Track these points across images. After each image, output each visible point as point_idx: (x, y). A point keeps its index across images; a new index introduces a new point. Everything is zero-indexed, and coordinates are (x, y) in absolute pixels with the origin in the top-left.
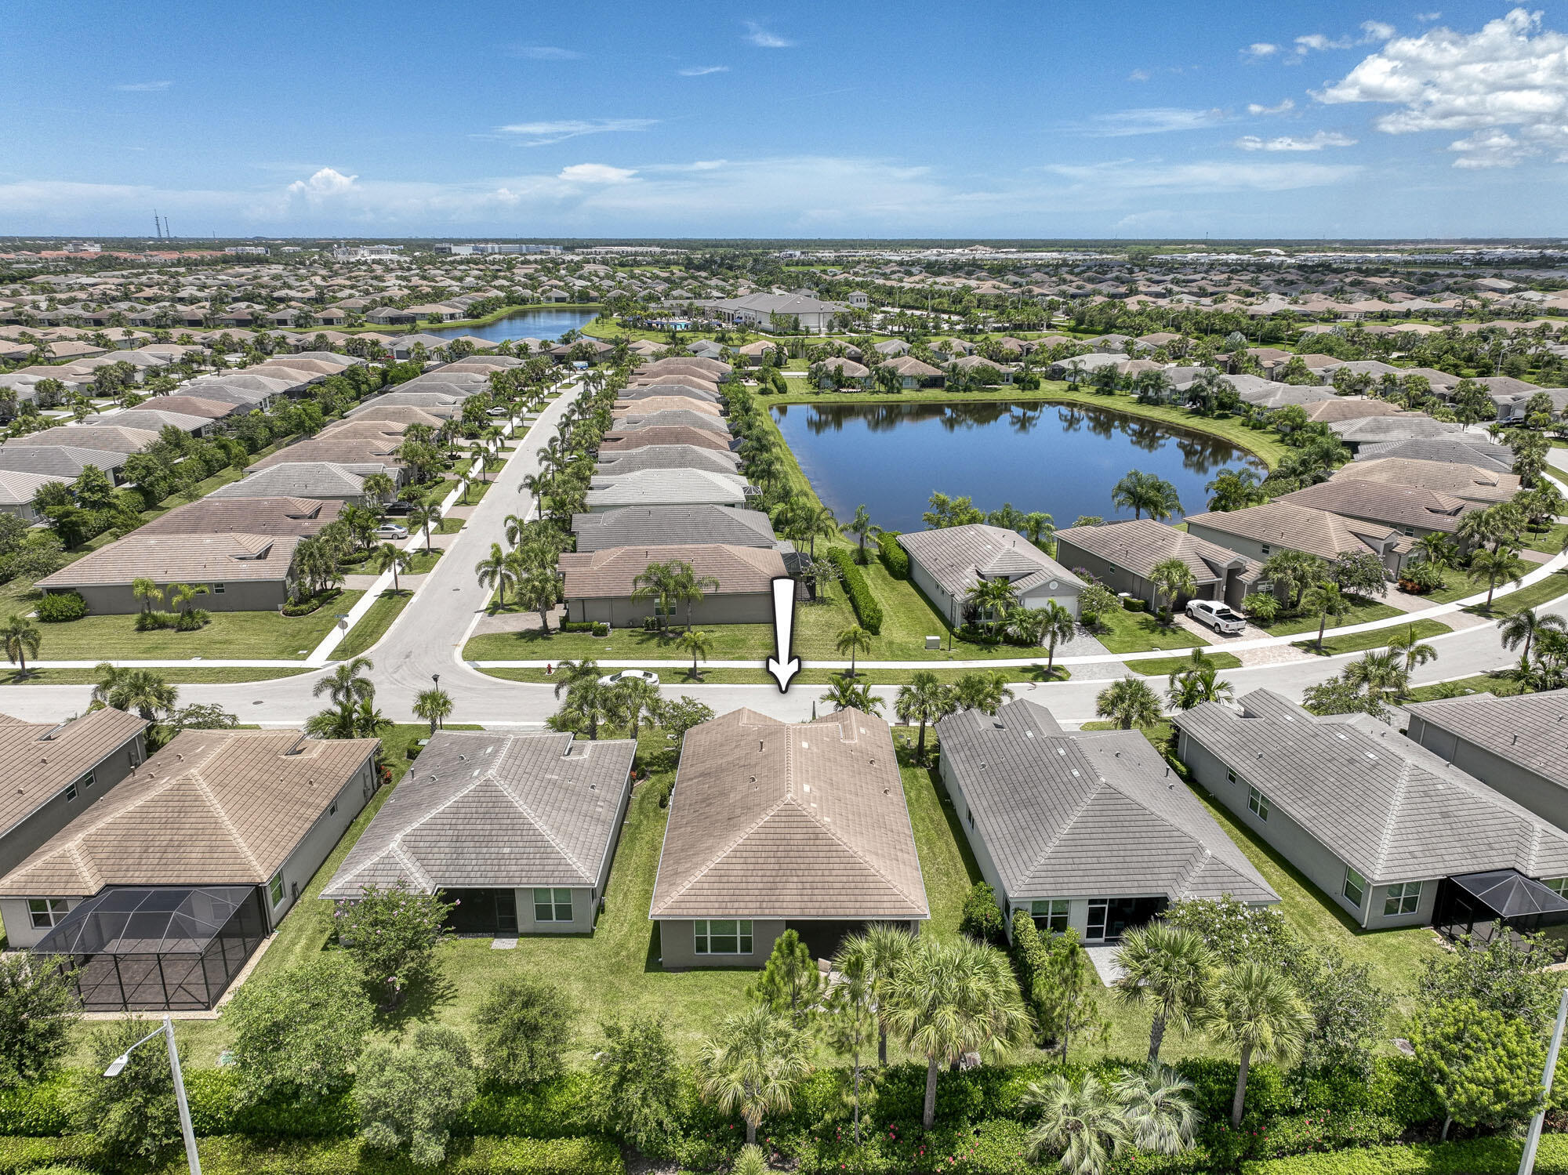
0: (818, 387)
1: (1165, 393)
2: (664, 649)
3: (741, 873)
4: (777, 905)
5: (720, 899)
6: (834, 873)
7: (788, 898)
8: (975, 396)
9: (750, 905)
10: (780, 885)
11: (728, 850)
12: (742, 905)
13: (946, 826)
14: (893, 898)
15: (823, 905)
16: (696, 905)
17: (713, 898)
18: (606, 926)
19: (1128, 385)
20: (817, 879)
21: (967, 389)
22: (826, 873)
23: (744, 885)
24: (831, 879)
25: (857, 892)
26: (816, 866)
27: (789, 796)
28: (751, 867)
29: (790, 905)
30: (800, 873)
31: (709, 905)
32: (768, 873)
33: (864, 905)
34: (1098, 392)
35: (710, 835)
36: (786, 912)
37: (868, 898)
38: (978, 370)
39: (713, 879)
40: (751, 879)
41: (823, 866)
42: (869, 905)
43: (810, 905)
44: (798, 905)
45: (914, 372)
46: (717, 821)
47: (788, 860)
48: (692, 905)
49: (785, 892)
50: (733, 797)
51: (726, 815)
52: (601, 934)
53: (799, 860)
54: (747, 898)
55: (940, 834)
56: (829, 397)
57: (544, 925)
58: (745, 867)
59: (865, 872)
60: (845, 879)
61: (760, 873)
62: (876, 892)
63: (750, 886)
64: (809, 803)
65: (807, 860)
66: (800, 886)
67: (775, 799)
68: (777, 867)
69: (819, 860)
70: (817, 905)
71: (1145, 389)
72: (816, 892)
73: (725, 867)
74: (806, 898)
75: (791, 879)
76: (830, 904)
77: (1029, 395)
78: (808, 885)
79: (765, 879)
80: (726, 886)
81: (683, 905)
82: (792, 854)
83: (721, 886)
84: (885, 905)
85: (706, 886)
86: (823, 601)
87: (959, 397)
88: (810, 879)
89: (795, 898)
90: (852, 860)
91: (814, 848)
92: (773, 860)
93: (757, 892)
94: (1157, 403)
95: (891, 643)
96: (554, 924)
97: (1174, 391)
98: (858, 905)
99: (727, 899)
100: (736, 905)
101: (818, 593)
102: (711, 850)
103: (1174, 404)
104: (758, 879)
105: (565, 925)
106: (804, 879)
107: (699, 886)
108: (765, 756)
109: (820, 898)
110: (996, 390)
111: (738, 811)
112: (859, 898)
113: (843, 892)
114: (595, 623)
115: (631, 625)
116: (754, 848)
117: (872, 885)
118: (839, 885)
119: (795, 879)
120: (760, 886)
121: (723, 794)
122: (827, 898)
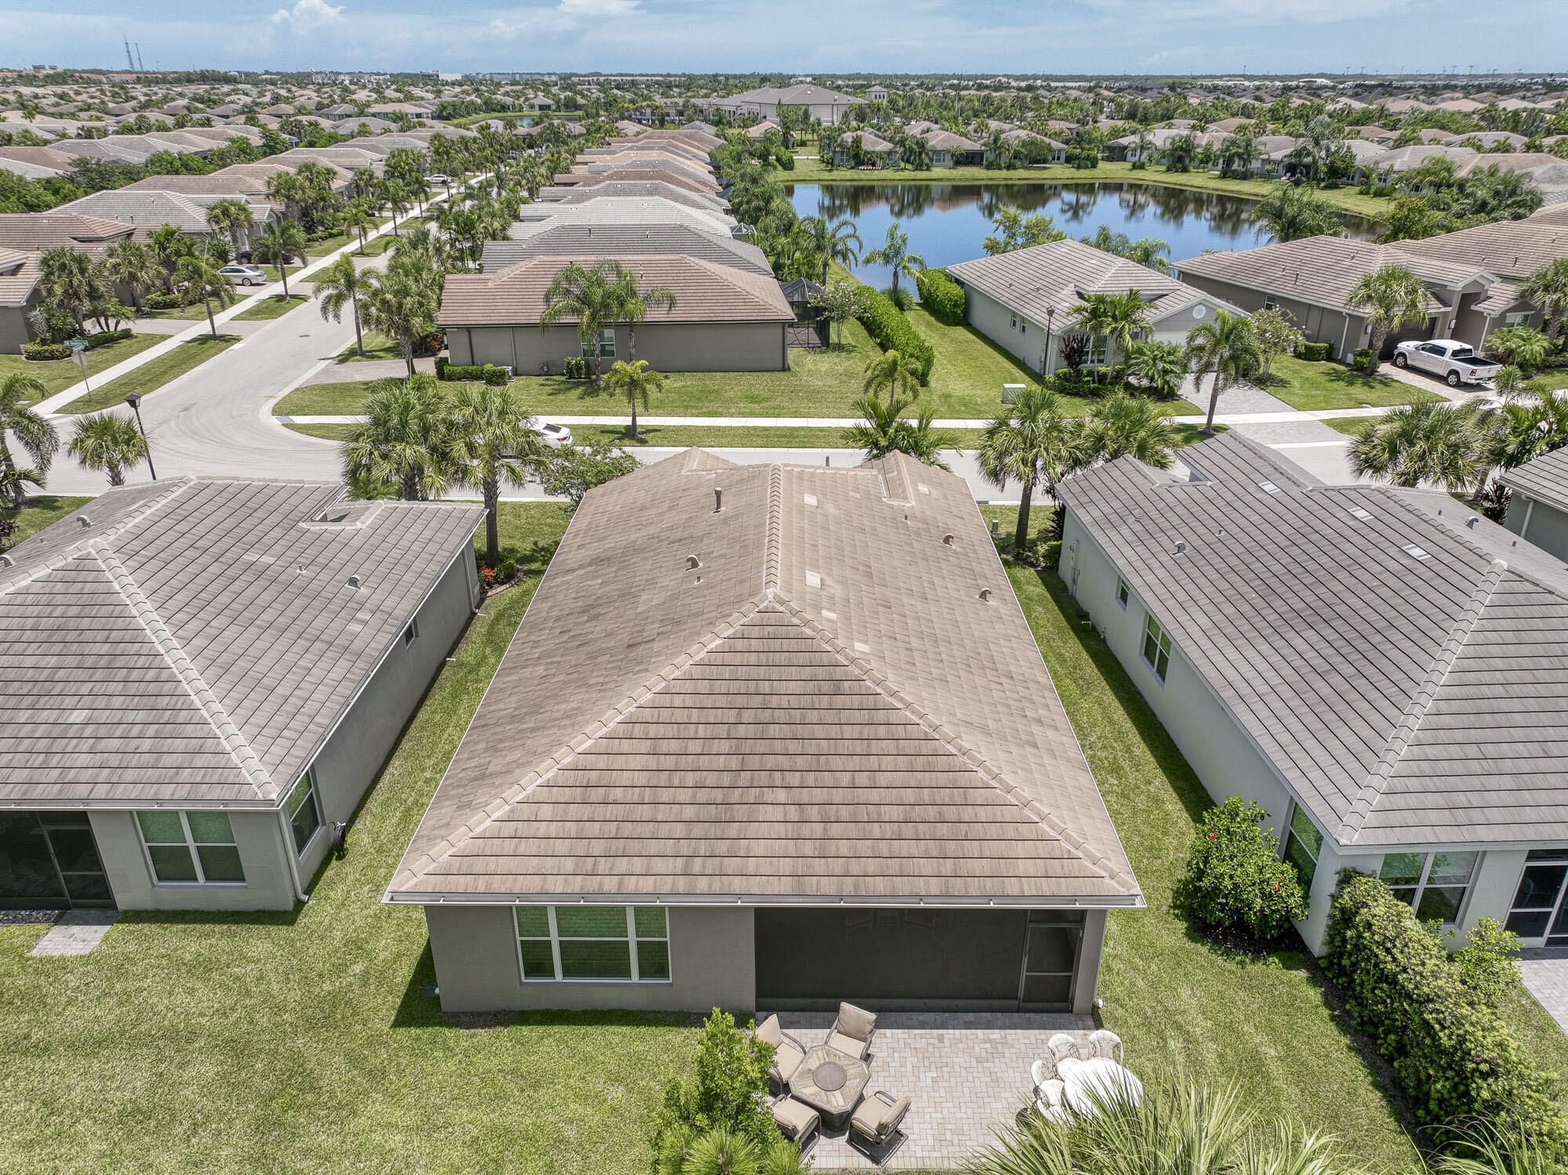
0: (830, 164)
1: (1255, 165)
2: (588, 401)
3: (642, 778)
4: (732, 865)
5: (581, 847)
6: (883, 779)
7: (759, 847)
8: (1021, 175)
9: (659, 865)
10: (741, 812)
11: (612, 721)
12: (638, 864)
13: (1090, 669)
14: (1042, 849)
15: (855, 866)
16: (514, 864)
17: (561, 846)
18: (337, 894)
19: (1206, 160)
20: (838, 795)
21: (1010, 167)
22: (863, 779)
23: (645, 812)
24: (874, 795)
25: (943, 830)
26: (837, 763)
27: (770, 592)
28: (669, 762)
29: (766, 866)
30: (794, 779)
31: (549, 864)
32: (711, 779)
33: (966, 866)
34: (1169, 170)
35: (583, 683)
36: (755, 886)
37: (973, 848)
38: (1024, 144)
39: (567, 794)
40: (665, 795)
41: (854, 763)
42: (978, 867)
43: (819, 866)
44: (786, 865)
45: (946, 146)
46: (603, 652)
47: (762, 746)
48: (503, 864)
49: (753, 829)
50: (647, 600)
51: (624, 637)
52: (318, 912)
53: (793, 747)
54: (653, 847)
55: (1085, 688)
56: (845, 175)
57: (176, 894)
58: (652, 762)
59: (963, 779)
60: (910, 796)
61: (691, 779)
62: (993, 831)
63: (662, 813)
64: (817, 608)
65: (812, 747)
66: (793, 813)
67: (740, 600)
68: (734, 763)
69: (844, 747)
70: (837, 866)
71: (1229, 162)
72: (836, 830)
73: (602, 762)
74: (808, 848)
75: (769, 795)
76: (872, 865)
77: (1084, 175)
78: (813, 812)
79: (702, 795)
80: (600, 811)
81: (479, 865)
82: (773, 731)
83: (587, 811)
84: (1022, 867)
85: (546, 811)
86: (840, 347)
87: (1000, 175)
88: (819, 795)
89: (778, 846)
90: (927, 747)
91: (830, 716)
92: (725, 746)
93: (679, 830)
94: (1245, 176)
95: (947, 397)
96: (200, 890)
97: (1268, 161)
98: (948, 866)
99: (598, 847)
100: (622, 865)
101: (833, 338)
102: (574, 719)
103: (1267, 176)
104: (685, 795)
105: (228, 894)
106: (805, 795)
107: (527, 811)
108: (725, 520)
109: (844, 847)
110: (1045, 168)
111: (653, 629)
112: (951, 847)
113: (908, 830)
114: (489, 367)
115: (546, 371)
116: (680, 716)
117: (983, 813)
118: (896, 813)
119: (781, 795)
120: (689, 812)
121: (628, 595)
122: (864, 847)
